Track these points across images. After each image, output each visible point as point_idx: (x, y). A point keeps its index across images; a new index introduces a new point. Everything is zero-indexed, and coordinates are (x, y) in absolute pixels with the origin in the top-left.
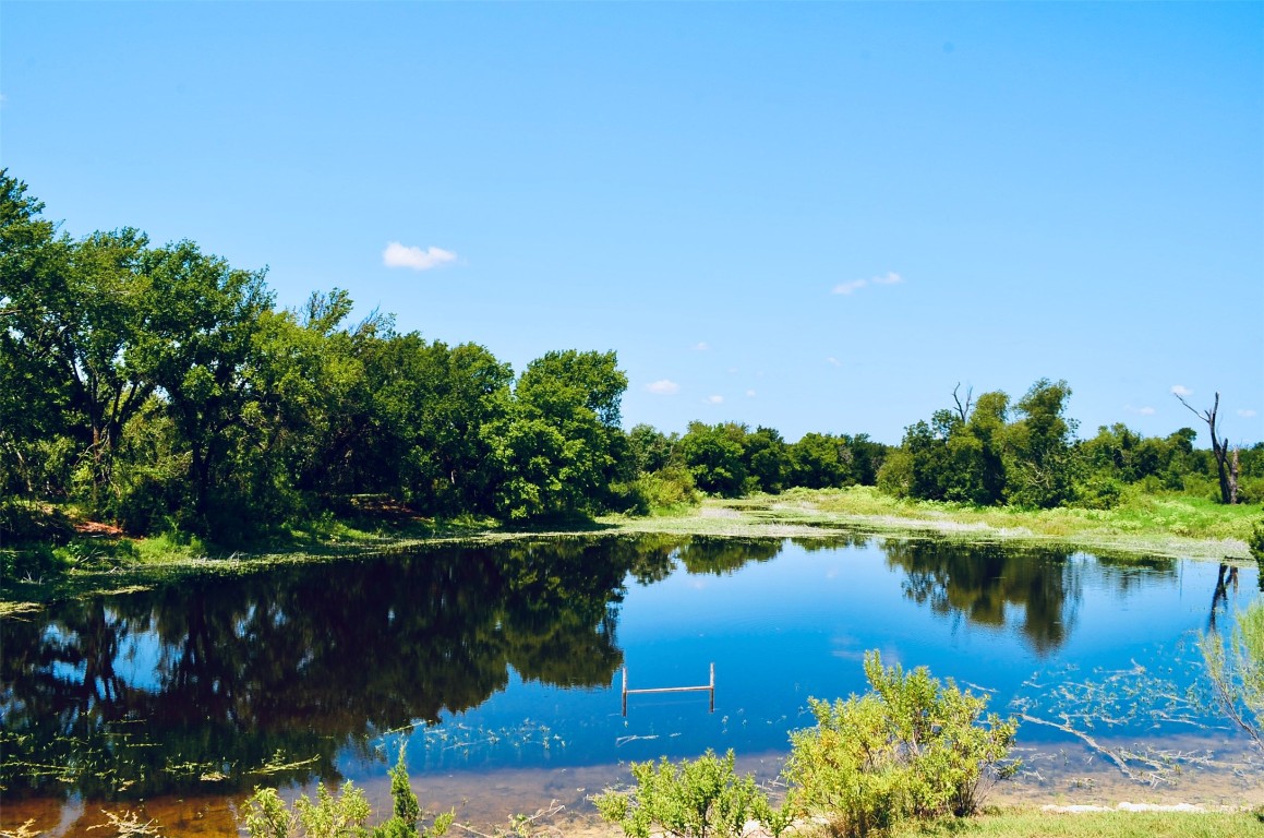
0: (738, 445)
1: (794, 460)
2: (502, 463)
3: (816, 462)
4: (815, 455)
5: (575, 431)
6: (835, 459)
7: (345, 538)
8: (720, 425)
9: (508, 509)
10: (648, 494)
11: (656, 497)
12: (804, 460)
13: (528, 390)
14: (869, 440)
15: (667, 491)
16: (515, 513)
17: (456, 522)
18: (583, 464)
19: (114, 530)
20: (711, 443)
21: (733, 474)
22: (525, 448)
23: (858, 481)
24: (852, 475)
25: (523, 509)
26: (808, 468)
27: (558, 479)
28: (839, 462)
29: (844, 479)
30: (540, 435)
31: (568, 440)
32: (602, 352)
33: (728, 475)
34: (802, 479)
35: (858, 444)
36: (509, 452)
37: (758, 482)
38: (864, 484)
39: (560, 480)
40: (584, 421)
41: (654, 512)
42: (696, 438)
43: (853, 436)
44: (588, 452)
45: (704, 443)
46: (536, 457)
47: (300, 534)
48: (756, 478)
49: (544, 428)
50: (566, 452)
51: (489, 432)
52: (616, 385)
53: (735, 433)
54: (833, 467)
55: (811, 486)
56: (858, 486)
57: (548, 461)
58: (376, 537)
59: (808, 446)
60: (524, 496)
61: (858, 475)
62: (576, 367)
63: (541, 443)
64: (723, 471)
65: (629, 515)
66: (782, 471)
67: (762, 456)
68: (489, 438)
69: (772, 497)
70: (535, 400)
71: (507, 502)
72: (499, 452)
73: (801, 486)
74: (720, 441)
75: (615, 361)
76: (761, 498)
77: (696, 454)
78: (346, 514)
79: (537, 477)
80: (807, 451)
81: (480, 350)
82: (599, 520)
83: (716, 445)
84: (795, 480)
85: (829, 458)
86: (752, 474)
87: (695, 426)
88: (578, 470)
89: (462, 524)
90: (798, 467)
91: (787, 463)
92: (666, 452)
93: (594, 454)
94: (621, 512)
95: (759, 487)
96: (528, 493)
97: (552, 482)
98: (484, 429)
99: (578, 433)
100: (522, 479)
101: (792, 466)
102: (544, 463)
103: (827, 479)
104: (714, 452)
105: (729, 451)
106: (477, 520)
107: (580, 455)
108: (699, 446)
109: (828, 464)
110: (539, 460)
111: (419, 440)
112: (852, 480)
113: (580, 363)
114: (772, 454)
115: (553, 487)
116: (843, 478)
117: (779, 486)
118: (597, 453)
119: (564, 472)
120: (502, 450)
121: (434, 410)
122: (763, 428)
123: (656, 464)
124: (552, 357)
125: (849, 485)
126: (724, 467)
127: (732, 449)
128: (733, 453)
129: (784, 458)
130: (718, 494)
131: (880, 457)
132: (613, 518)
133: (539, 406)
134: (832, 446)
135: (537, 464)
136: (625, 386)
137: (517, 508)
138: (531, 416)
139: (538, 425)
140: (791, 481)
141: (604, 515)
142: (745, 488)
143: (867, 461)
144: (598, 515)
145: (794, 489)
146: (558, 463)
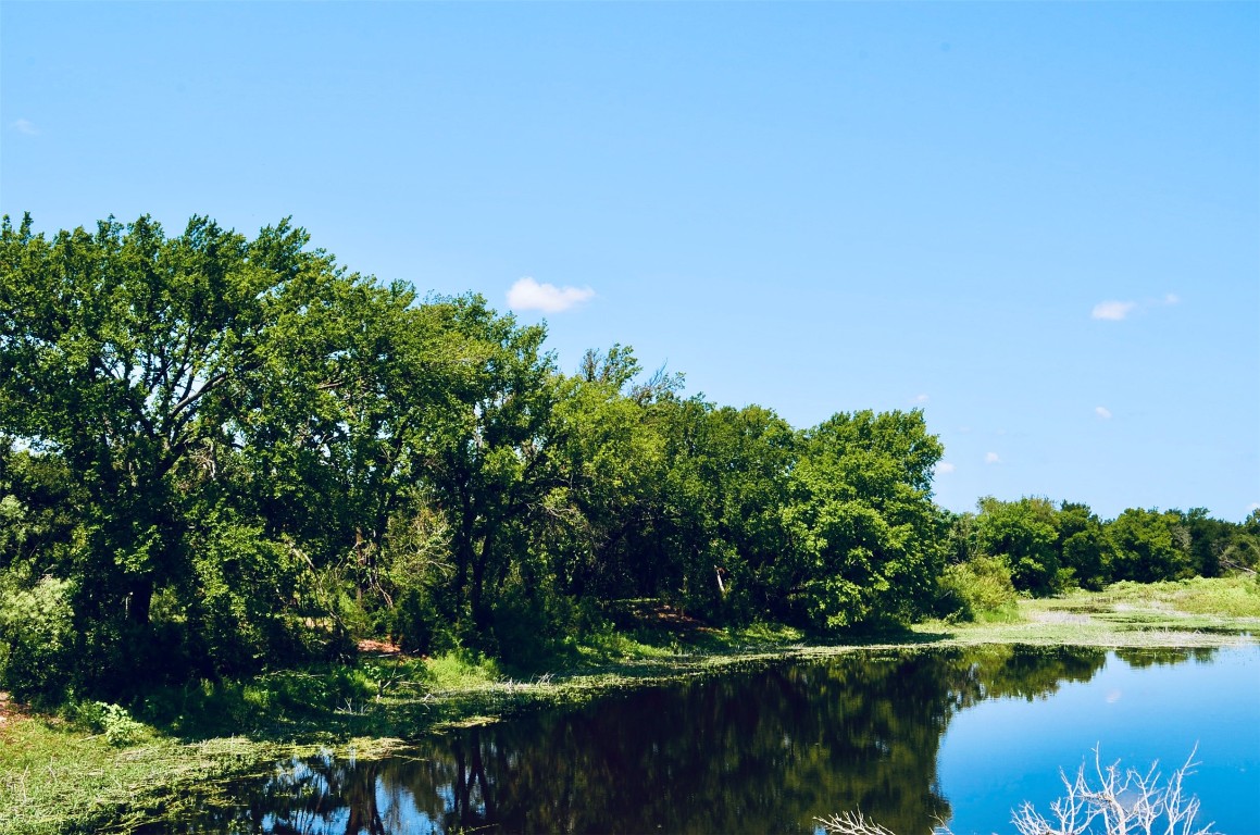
0: (1049, 527)
1: (1115, 546)
2: (813, 556)
3: (1144, 548)
4: (1142, 538)
5: (898, 514)
6: (1170, 542)
7: (639, 656)
8: (1024, 501)
9: (823, 616)
10: (968, 594)
11: (977, 598)
12: (1129, 545)
13: (835, 463)
14: (1208, 516)
15: (989, 588)
16: (832, 621)
17: (749, 633)
18: (912, 555)
19: (389, 648)
20: (1014, 526)
21: (1045, 565)
22: (841, 538)
23: (1198, 572)
24: (1189, 564)
25: (842, 616)
26: (1134, 555)
27: (883, 575)
28: (1173, 546)
29: (1179, 570)
30: (859, 520)
31: (892, 525)
32: (906, 411)
33: (1038, 566)
34: (1128, 570)
35: (1193, 523)
36: (823, 543)
37: (1075, 576)
38: (1206, 575)
39: (887, 578)
40: (908, 500)
41: (980, 616)
42: (993, 519)
43: (1186, 511)
44: (916, 540)
45: (1005, 525)
46: (856, 548)
47: (586, 650)
48: (1071, 571)
49: (863, 511)
50: (892, 541)
51: (794, 518)
52: (928, 453)
53: (1042, 513)
54: (1168, 552)
55: (1139, 580)
56: (1199, 578)
57: (870, 553)
58: (670, 654)
59: (1133, 527)
60: (843, 599)
61: (1196, 564)
62: (875, 432)
63: (860, 532)
64: (1031, 561)
65: (952, 622)
66: (1105, 560)
67: (1077, 542)
68: (793, 524)
69: (1096, 595)
70: (847, 476)
71: (823, 606)
72: (809, 543)
73: (1128, 580)
74: (1026, 522)
75: (922, 422)
76: (1081, 597)
77: (994, 540)
78: (626, 624)
79: (857, 574)
80: (1131, 533)
81: (768, 414)
82: (917, 628)
83: (1021, 527)
84: (1120, 572)
85: (1161, 541)
86: (1065, 566)
87: (987, 504)
88: (907, 564)
89: (759, 635)
90: (1120, 555)
91: (1107, 549)
92: (973, 538)
93: (922, 544)
94: (942, 618)
95: (1076, 582)
96: (847, 594)
97: (877, 581)
98: (787, 513)
99: (905, 516)
100: (839, 577)
101: (1113, 552)
102: (866, 556)
103: (1159, 570)
104: (1017, 537)
105: (1038, 535)
106: (772, 630)
107: (908, 545)
108: (998, 529)
109: (1159, 551)
110: (859, 552)
111: (723, 531)
112: (1190, 571)
113: (882, 426)
114: (1090, 537)
115: (878, 587)
116: (1178, 567)
117: (1099, 580)
118: (926, 542)
119: (892, 566)
120: (814, 543)
121: (738, 491)
122: (1069, 503)
123: (962, 553)
124: (840, 420)
125: (1185, 577)
126: (1032, 557)
127: (1043, 532)
128: (1044, 537)
129: (1103, 543)
130: (1027, 592)
131: (1222, 539)
132: (933, 626)
133: (851, 484)
134: (1163, 525)
135: (856, 557)
136: (939, 455)
137: (834, 615)
138: (844, 496)
139: (856, 507)
140: (1113, 573)
141: (920, 622)
142: (1057, 584)
143: (1206, 544)
144: (914, 622)
145: (1119, 584)
146: (882, 556)
